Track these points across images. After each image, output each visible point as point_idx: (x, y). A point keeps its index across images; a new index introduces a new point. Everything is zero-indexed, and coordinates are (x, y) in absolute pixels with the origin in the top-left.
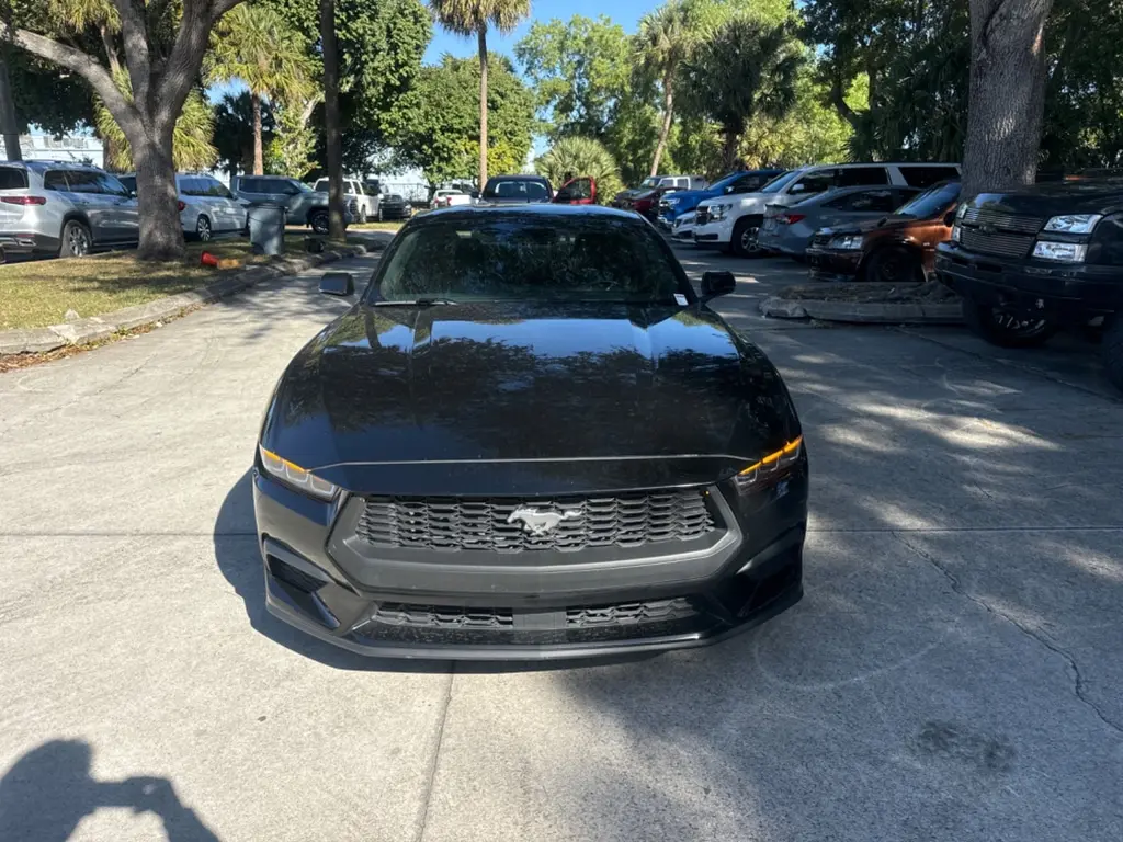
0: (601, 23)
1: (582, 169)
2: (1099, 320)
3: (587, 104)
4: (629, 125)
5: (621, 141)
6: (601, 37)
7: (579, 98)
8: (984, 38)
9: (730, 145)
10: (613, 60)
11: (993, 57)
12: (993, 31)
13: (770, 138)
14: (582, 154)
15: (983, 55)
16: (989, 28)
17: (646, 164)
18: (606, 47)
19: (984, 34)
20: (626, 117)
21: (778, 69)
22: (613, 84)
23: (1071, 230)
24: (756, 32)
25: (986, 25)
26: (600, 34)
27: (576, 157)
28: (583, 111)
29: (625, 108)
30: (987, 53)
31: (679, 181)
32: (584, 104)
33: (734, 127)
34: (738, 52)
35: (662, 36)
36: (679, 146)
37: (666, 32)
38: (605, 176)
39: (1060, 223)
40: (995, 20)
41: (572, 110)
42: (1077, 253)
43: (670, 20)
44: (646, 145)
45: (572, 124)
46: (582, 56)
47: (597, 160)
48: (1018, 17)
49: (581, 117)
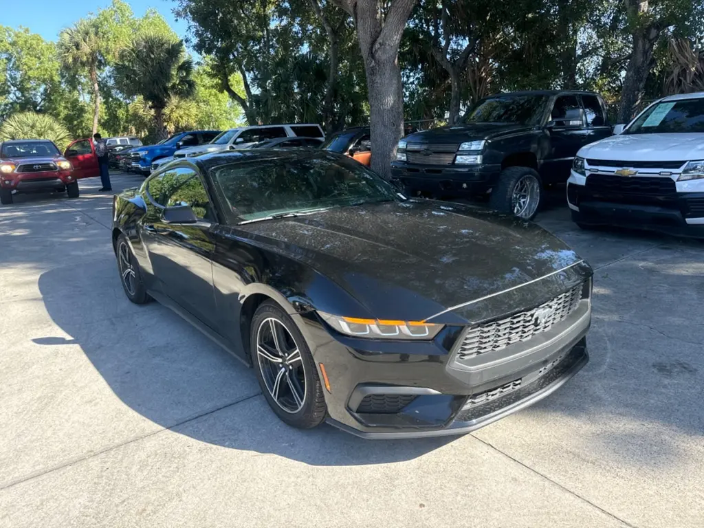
0: (22, 31)
1: (40, 135)
2: (490, 190)
3: (22, 89)
4: (63, 104)
5: (59, 115)
6: (26, 42)
7: (15, 85)
8: (372, 55)
9: (159, 116)
10: (39, 58)
11: (379, 65)
12: (376, 51)
13: (178, 112)
14: (38, 124)
15: (373, 64)
16: (374, 49)
17: (80, 131)
18: (30, 48)
19: (372, 53)
20: (59, 98)
21: (181, 68)
22: (44, 75)
23: (472, 149)
24: (163, 44)
25: (372, 48)
26: (24, 39)
27: (33, 127)
28: (19, 94)
29: (55, 92)
30: (375, 62)
31: (120, 140)
32: (19, 89)
33: (159, 104)
34: (153, 56)
35: (83, 43)
36: (106, 118)
37: (85, 41)
38: (61, 139)
39: (465, 146)
40: (377, 46)
41: (9, 93)
42: (479, 159)
43: (87, 33)
44: (78, 117)
45: (12, 104)
46: (10, 54)
47: (52, 129)
48: (389, 45)
49: (17, 98)
